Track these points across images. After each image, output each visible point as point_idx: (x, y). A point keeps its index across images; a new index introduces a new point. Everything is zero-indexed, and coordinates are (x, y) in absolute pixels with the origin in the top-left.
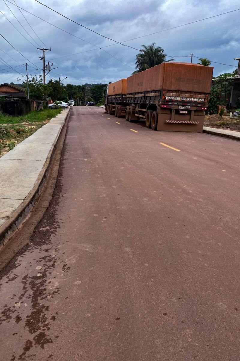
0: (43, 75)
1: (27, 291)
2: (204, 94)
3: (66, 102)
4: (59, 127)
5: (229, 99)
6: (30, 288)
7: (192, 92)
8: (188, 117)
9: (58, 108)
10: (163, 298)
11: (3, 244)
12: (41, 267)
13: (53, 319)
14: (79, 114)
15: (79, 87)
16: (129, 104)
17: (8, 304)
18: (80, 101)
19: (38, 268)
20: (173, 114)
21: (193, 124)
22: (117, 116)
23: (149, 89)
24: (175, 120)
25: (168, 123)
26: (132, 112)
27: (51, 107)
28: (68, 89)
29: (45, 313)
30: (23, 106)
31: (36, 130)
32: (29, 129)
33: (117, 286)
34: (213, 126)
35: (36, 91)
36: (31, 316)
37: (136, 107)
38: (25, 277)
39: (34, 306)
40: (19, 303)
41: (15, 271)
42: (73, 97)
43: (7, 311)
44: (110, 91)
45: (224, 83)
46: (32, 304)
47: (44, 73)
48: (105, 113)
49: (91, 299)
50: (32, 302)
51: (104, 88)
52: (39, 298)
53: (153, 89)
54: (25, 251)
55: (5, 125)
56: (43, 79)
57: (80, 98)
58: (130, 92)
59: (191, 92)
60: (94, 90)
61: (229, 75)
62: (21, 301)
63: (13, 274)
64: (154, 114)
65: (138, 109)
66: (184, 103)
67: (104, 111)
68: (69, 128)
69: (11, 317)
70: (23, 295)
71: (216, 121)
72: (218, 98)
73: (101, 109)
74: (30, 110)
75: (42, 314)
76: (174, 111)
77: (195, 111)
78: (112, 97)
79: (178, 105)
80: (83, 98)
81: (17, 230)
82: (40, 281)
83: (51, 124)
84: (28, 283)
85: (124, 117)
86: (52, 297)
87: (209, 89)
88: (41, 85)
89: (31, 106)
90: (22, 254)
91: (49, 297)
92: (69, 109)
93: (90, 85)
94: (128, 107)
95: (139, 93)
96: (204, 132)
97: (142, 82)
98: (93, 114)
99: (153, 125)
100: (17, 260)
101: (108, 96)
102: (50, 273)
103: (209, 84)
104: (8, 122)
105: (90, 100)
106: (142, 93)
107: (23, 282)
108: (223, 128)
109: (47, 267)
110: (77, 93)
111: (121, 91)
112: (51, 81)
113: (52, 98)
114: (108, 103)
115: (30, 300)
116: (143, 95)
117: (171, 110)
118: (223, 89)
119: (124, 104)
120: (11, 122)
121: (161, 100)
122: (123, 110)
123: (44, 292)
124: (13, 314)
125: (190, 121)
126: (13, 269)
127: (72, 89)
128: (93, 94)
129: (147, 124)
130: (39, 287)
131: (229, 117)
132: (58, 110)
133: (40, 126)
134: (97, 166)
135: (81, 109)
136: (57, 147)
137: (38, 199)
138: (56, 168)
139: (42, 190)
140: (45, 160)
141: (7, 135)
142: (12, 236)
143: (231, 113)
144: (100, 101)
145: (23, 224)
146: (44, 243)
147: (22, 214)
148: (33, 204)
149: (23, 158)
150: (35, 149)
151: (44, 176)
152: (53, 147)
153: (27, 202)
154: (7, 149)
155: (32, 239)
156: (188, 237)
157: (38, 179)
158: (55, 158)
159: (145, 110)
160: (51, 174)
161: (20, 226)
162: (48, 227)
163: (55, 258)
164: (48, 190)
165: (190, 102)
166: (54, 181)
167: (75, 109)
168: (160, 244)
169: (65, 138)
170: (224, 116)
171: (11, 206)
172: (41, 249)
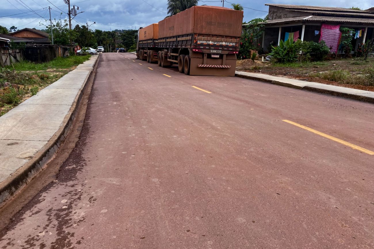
0: (68, 20)
1: (51, 222)
2: (235, 37)
3: (95, 48)
4: (87, 73)
5: (261, 43)
6: (55, 219)
7: (223, 36)
8: (220, 61)
9: (86, 55)
10: (188, 218)
11: (26, 183)
12: (66, 201)
13: (79, 243)
14: (109, 60)
15: (109, 33)
16: (161, 49)
17: (32, 234)
18: (110, 47)
19: (64, 201)
20: (205, 58)
21: (225, 68)
22: (149, 62)
23: (180, 34)
24: (207, 64)
25: (201, 67)
26: (165, 57)
27: (79, 54)
28: (97, 35)
29: (70, 239)
30: (47, 53)
31: (62, 76)
32: (54, 76)
33: (143, 212)
34: (246, 70)
35: (62, 36)
36: (56, 242)
37: (168, 52)
38: (50, 210)
39: (59, 234)
40: (44, 233)
41: (39, 206)
42: (102, 43)
43: (31, 240)
44: (141, 36)
45: (256, 28)
46: (57, 232)
47: (70, 17)
48: (137, 59)
49: (117, 224)
50: (57, 230)
51: (136, 34)
52: (64, 227)
53: (184, 33)
54: (50, 188)
55: (28, 72)
56: (69, 24)
57: (110, 45)
58: (162, 37)
59: (222, 36)
60: (124, 35)
61: (260, 20)
62: (46, 230)
63: (36, 208)
64: (186, 59)
65: (170, 54)
66: (216, 47)
67: (136, 57)
68: (98, 74)
69: (35, 245)
70: (47, 225)
71: (249, 65)
72: (250, 43)
73: (132, 55)
74: (55, 56)
75: (67, 240)
76: (206, 55)
77: (227, 55)
78: (144, 42)
79: (210, 49)
80: (113, 45)
81: (41, 170)
82: (65, 212)
83: (78, 71)
84: (53, 215)
85: (156, 62)
86: (78, 225)
87: (240, 33)
88: (66, 30)
89: (57, 53)
90: (46, 190)
91: (75, 225)
92: (97, 56)
93: (120, 31)
94: (160, 52)
95: (170, 37)
96: (237, 76)
97: (173, 26)
98: (123, 60)
99: (186, 70)
100: (41, 196)
101: (139, 41)
102: (76, 205)
103: (240, 29)
104: (30, 69)
105: (121, 47)
106: (173, 37)
107: (47, 215)
108: (255, 72)
109: (72, 200)
110: (107, 39)
111: (152, 35)
112: (78, 26)
113: (79, 45)
114: (139, 48)
115: (55, 229)
116: (175, 39)
117: (203, 54)
118: (255, 34)
119: (156, 49)
120: (33, 68)
121: (192, 44)
122: (155, 56)
123: (70, 222)
124: (37, 242)
125: (222, 65)
126: (36, 204)
127: (101, 35)
128: (124, 40)
129: (180, 69)
130: (65, 217)
131: (260, 62)
132: (86, 56)
133: (66, 73)
134: (127, 109)
135: (112, 55)
136: (85, 92)
137: (64, 141)
138: (83, 112)
139: (68, 132)
140: (71, 104)
141: (30, 80)
142: (36, 175)
143: (263, 58)
144: (132, 47)
145: (47, 164)
146: (70, 179)
147: (46, 154)
148: (59, 146)
149: (47, 103)
150: (60, 93)
151: (71, 119)
152: (80, 92)
153: (52, 143)
154: (29, 95)
155: (57, 177)
156: (213, 166)
157: (64, 122)
158: (82, 103)
159: (177, 55)
160: (78, 117)
161: (45, 166)
162: (74, 166)
163: (81, 192)
164: (74, 132)
165: (222, 46)
166: (81, 124)
167: (104, 55)
168: (187, 174)
169: (93, 83)
170: (256, 61)
171: (34, 147)
172: (67, 185)
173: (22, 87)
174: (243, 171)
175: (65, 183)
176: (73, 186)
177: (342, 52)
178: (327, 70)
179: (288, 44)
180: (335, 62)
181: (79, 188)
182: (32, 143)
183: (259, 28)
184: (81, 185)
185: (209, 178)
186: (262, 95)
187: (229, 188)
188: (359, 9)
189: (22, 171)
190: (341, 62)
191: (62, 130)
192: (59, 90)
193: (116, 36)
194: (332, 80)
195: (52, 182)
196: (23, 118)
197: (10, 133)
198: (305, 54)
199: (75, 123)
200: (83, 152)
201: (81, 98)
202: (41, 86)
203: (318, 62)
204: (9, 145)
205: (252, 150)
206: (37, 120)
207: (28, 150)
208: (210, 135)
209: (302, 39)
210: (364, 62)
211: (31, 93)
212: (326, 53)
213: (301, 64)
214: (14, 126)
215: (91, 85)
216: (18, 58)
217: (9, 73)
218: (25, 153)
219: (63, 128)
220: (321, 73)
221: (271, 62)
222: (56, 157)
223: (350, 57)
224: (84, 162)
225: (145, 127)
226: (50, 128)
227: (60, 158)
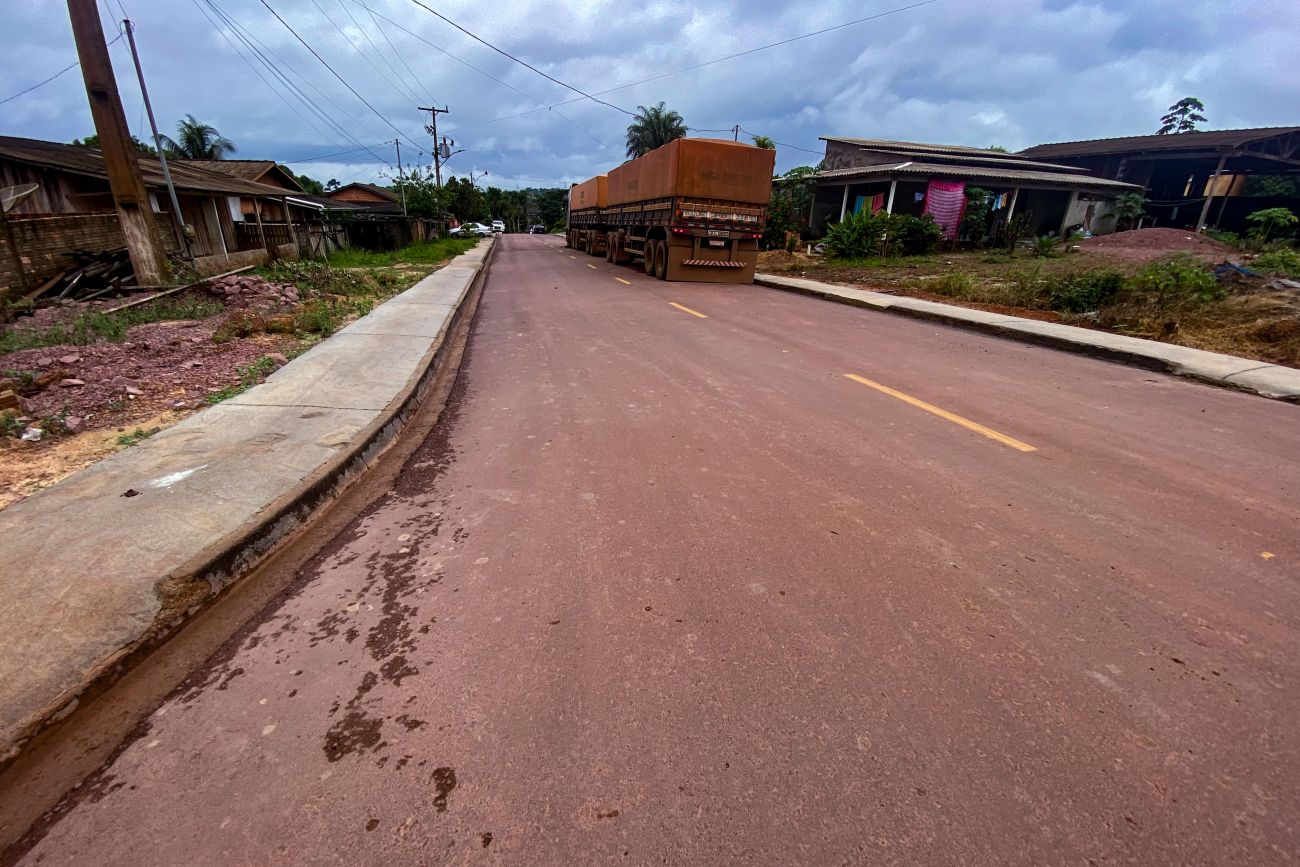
0: (433, 165)
2: (758, 205)
3: (488, 224)
4: (471, 273)
5: (807, 219)
7: (734, 202)
8: (725, 253)
9: (469, 237)
14: (513, 249)
15: (514, 194)
16: (613, 228)
18: (516, 224)
20: (697, 246)
21: (736, 268)
22: (589, 254)
23: (649, 196)
24: (700, 259)
25: (688, 265)
26: (619, 243)
28: (491, 199)
30: (395, 232)
31: (421, 279)
32: (406, 278)
34: (775, 271)
35: (422, 199)
37: (625, 234)
42: (501, 215)
44: (574, 202)
45: (798, 186)
48: (567, 247)
51: (565, 197)
56: (435, 174)
57: (516, 219)
58: (614, 203)
59: (732, 203)
60: (544, 200)
61: (808, 170)
64: (660, 247)
65: (629, 238)
66: (718, 224)
67: (565, 243)
68: (491, 276)
71: (782, 262)
72: (786, 217)
73: (559, 239)
74: (410, 239)
76: (700, 240)
77: (740, 241)
78: (580, 213)
79: (707, 228)
80: (523, 218)
81: (367, 469)
83: (455, 269)
85: (602, 254)
87: (770, 196)
88: (431, 187)
89: (413, 232)
94: (609, 233)
95: (630, 205)
96: (758, 283)
97: (637, 181)
98: (540, 249)
99: (660, 269)
101: (572, 213)
103: (768, 186)
104: (362, 263)
105: (538, 223)
106: (636, 203)
108: (793, 276)
110: (511, 206)
111: (596, 199)
112: (453, 178)
113: (456, 217)
114: (571, 226)
116: (638, 208)
117: (692, 238)
119: (603, 228)
120: (368, 263)
121: (673, 218)
122: (601, 241)
125: (729, 261)
127: (499, 199)
128: (544, 208)
129: (648, 268)
131: (805, 255)
132: (472, 239)
133: (429, 272)
134: (542, 347)
135: (519, 239)
136: (464, 311)
137: (416, 410)
138: (458, 352)
139: (424, 392)
140: (435, 335)
141: (358, 287)
142: (354, 480)
143: (809, 247)
144: (558, 223)
145: (379, 458)
146: (421, 491)
147: (377, 437)
148: (404, 419)
149: (388, 332)
150: (415, 314)
151: (431, 365)
152: (454, 312)
153: (389, 414)
154: (355, 315)
155: (396, 484)
156: (704, 470)
157: (417, 371)
158: (458, 333)
159: (643, 239)
160: (447, 362)
161: (373, 462)
162: (432, 462)
163: (441, 518)
164: (439, 392)
165: (730, 222)
166: (452, 376)
167: (505, 239)
168: (651, 484)
169: (482, 294)
170: (794, 254)
171: (354, 422)
172: (412, 503)
173: (341, 298)
174: (763, 480)
175: (410, 499)
176: (424, 505)
177: (965, 238)
178: (936, 273)
179: (860, 220)
180: (952, 258)
181: (436, 510)
182: (351, 414)
183: (804, 186)
184: (441, 503)
185: (694, 495)
186: (807, 323)
187: (734, 517)
188: (1003, 151)
189: (324, 473)
190: (962, 257)
191: (413, 387)
192: (413, 306)
193: (529, 202)
194: (945, 294)
195: (385, 495)
196: (338, 361)
197: (309, 393)
198: (893, 241)
199: (441, 374)
200: (452, 434)
201: (456, 323)
202: (379, 298)
203: (918, 258)
204: (304, 417)
205: (783, 436)
206: (364, 367)
207: (341, 430)
208: (701, 405)
209: (889, 211)
210: (1007, 257)
211: (358, 313)
212: (933, 237)
213: (884, 261)
214: (319, 379)
215: (477, 297)
216: (341, 242)
217: (319, 270)
218: (335, 436)
219: (416, 383)
220: (922, 278)
221: (824, 255)
222: (398, 442)
223: (979, 248)
224: (452, 454)
225: (574, 385)
226: (390, 383)
227: (404, 445)
